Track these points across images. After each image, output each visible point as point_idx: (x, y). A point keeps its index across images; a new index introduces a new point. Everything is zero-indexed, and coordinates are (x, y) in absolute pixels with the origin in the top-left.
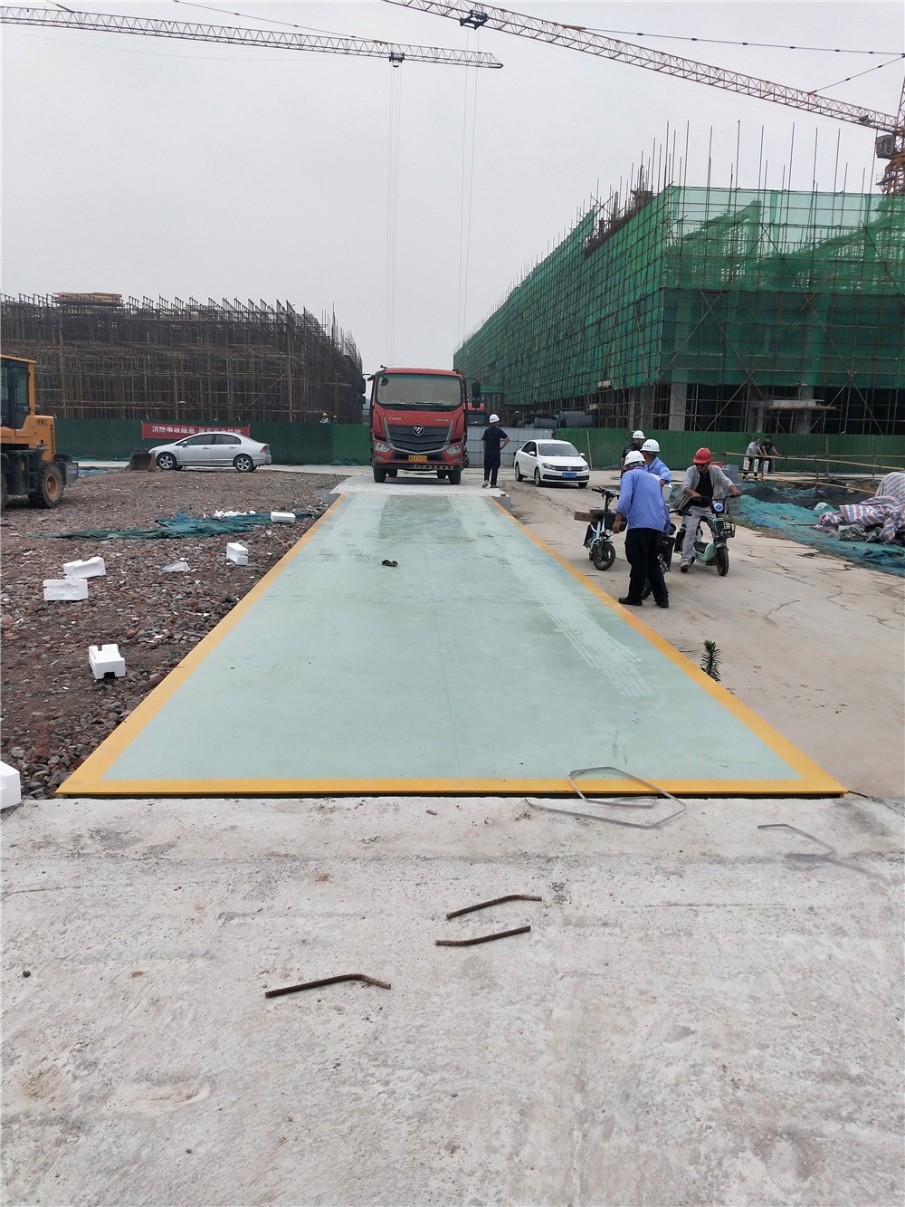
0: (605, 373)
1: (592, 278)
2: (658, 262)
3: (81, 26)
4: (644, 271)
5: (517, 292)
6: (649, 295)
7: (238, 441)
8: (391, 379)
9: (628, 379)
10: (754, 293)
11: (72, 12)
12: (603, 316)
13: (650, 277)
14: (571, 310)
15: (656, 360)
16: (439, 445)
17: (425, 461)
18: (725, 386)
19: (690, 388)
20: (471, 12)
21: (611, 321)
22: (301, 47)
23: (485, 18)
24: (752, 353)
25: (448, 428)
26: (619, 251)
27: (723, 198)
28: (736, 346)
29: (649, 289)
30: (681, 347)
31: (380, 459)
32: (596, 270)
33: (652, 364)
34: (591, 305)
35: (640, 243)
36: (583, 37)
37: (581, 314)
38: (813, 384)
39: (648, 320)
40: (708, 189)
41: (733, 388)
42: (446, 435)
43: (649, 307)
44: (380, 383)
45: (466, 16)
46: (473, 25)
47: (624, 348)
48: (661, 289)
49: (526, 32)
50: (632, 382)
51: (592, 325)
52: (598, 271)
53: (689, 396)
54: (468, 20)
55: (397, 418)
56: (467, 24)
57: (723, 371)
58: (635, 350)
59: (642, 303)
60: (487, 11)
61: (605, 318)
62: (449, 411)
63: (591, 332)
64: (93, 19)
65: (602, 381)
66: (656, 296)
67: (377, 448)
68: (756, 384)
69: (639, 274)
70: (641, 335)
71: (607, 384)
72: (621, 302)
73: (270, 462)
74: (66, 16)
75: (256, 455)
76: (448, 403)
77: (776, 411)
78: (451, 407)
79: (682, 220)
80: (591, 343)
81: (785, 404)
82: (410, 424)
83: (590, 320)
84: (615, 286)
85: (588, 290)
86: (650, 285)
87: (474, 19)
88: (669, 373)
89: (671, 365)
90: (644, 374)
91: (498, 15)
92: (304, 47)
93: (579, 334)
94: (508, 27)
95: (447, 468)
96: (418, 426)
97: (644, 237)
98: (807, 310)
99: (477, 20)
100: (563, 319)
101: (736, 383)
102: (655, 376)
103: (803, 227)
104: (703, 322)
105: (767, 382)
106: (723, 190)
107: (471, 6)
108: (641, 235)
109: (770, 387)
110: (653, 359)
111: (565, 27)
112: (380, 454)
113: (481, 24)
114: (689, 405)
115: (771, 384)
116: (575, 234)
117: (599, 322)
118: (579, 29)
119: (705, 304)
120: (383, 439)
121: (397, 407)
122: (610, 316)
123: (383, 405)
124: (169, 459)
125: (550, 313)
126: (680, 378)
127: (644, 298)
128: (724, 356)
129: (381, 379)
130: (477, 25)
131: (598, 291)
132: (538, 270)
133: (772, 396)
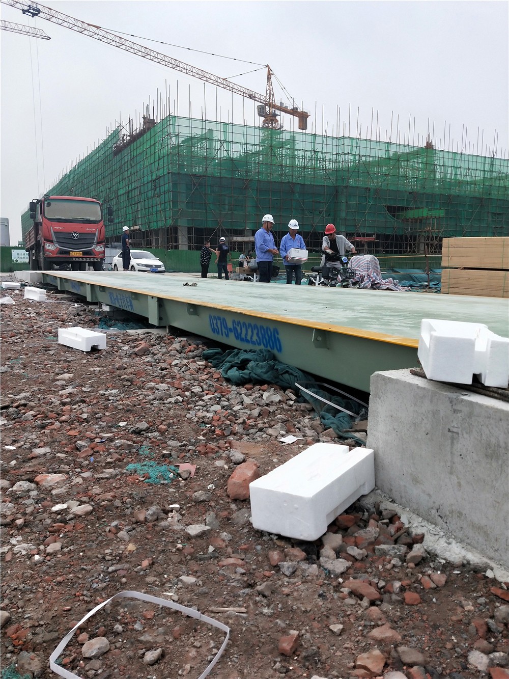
0: (135, 222)
1: (121, 167)
2: (166, 158)
4: (157, 163)
5: (66, 177)
6: (161, 176)
8: (53, 203)
9: (152, 225)
10: (219, 177)
12: (130, 189)
13: (161, 166)
14: (107, 186)
15: (169, 213)
16: (89, 245)
17: (81, 255)
18: (208, 228)
19: (189, 229)
20: (29, 6)
21: (137, 192)
23: (39, 11)
24: (220, 211)
25: (95, 234)
26: (138, 152)
27: (199, 125)
28: (212, 206)
29: (161, 173)
30: (182, 206)
31: (50, 254)
32: (123, 162)
33: (167, 216)
34: (121, 183)
35: (153, 147)
36: (100, 32)
37: (115, 188)
38: (251, 228)
39: (162, 190)
40: (191, 119)
41: (212, 230)
42: (94, 239)
43: (162, 183)
44: (46, 205)
45: (26, 8)
46: (31, 15)
47: (147, 207)
48: (169, 173)
49: (65, 24)
50: (154, 226)
51: (123, 194)
52: (125, 163)
53: (189, 233)
54: (28, 11)
55: (60, 227)
56: (27, 13)
57: (206, 220)
58: (154, 208)
59: (157, 181)
60: (40, 7)
61: (132, 190)
62: (95, 223)
63: (122, 199)
65: (133, 226)
66: (166, 177)
67: (47, 247)
68: (224, 228)
69: (153, 164)
70: (158, 199)
71: (137, 227)
72: (143, 181)
76: (93, 219)
77: (235, 242)
78: (96, 221)
79: (178, 135)
80: (123, 205)
81: (239, 239)
82: (69, 232)
83: (121, 192)
84: (137, 172)
85: (118, 174)
86: (161, 171)
87: (31, 11)
88: (177, 220)
89: (179, 216)
90: (162, 221)
91: (47, 11)
93: (114, 200)
94: (53, 19)
95: (96, 260)
96: (75, 233)
97: (155, 143)
98: (246, 188)
99: (35, 12)
100: (102, 192)
101: (214, 227)
102: (170, 222)
103: (240, 143)
104: (193, 193)
105: (230, 227)
106: (199, 120)
107: (30, 3)
108: (152, 143)
109: (231, 230)
110: (167, 213)
111: (89, 25)
112: (50, 251)
113: (37, 15)
114: (189, 238)
115: (231, 228)
116: (105, 143)
117: (128, 192)
118: (97, 27)
119: (194, 182)
120: (51, 241)
121: (59, 220)
122: (135, 189)
123: (49, 219)
125: (92, 188)
126: (183, 224)
127: (158, 178)
128: (206, 212)
129: (46, 203)
130: (34, 15)
131: (126, 174)
132: (80, 164)
133: (233, 235)
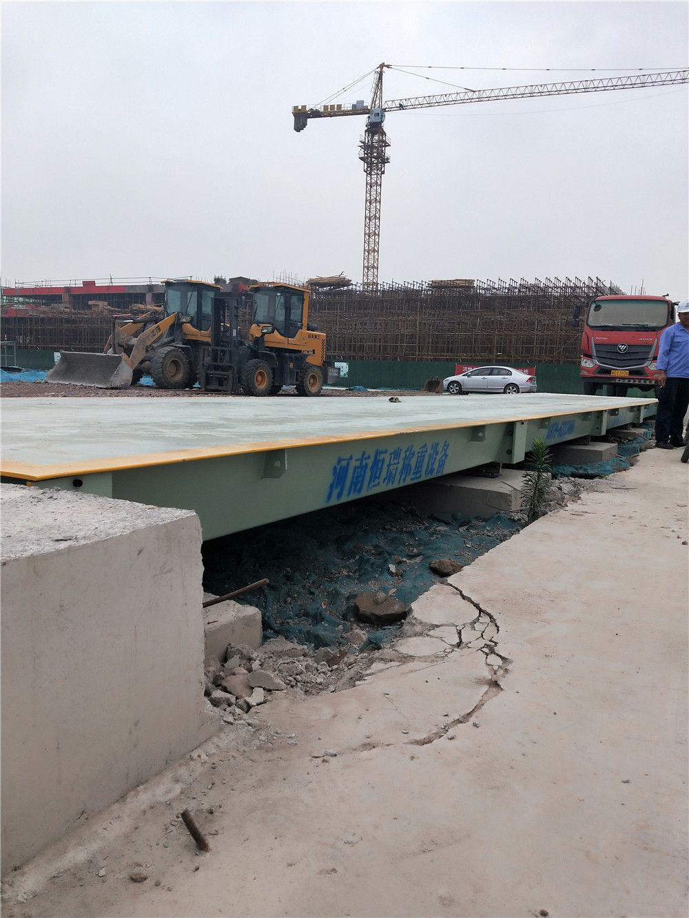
3: (480, 99)
7: (510, 373)
8: (603, 305)
11: (475, 92)
16: (641, 362)
17: (628, 376)
22: (643, 85)
25: (652, 346)
31: (585, 373)
42: (649, 352)
55: (603, 338)
62: (655, 331)
64: (488, 94)
67: (583, 364)
73: (535, 390)
74: (470, 95)
75: (522, 385)
76: (654, 324)
78: (657, 327)
82: (615, 343)
92: (646, 85)
95: (648, 383)
96: (623, 345)
112: (586, 369)
120: (589, 356)
121: (604, 328)
123: (593, 327)
124: (456, 386)
